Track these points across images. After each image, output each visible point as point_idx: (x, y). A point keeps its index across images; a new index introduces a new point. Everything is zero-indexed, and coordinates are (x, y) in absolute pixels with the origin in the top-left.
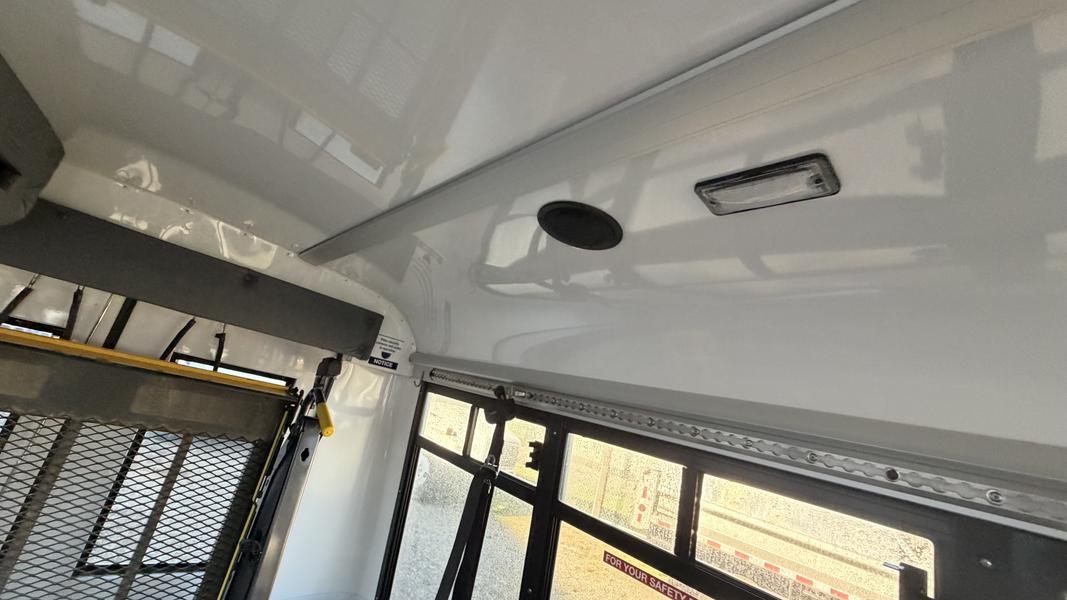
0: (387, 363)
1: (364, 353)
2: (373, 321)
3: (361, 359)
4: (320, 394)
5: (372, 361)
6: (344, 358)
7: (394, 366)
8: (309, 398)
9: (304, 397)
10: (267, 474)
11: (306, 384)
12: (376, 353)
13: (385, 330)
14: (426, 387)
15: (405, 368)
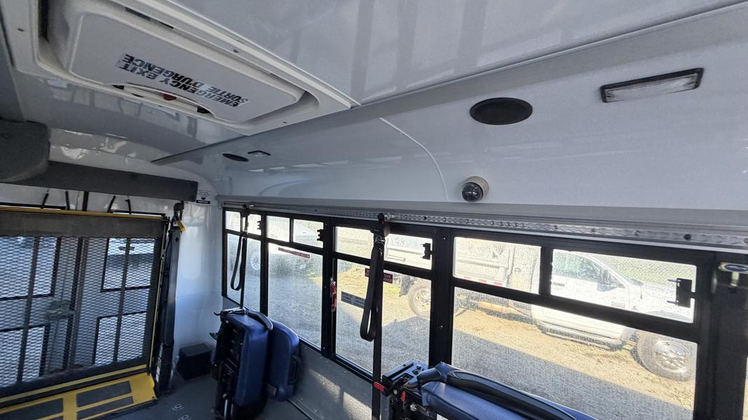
0: (204, 201)
1: (193, 199)
2: (194, 185)
3: (193, 201)
4: (177, 218)
5: (197, 202)
6: (185, 202)
7: (209, 202)
8: (173, 220)
9: (171, 219)
10: (164, 248)
11: (170, 214)
12: (199, 198)
13: (200, 188)
14: (225, 210)
15: (214, 203)
